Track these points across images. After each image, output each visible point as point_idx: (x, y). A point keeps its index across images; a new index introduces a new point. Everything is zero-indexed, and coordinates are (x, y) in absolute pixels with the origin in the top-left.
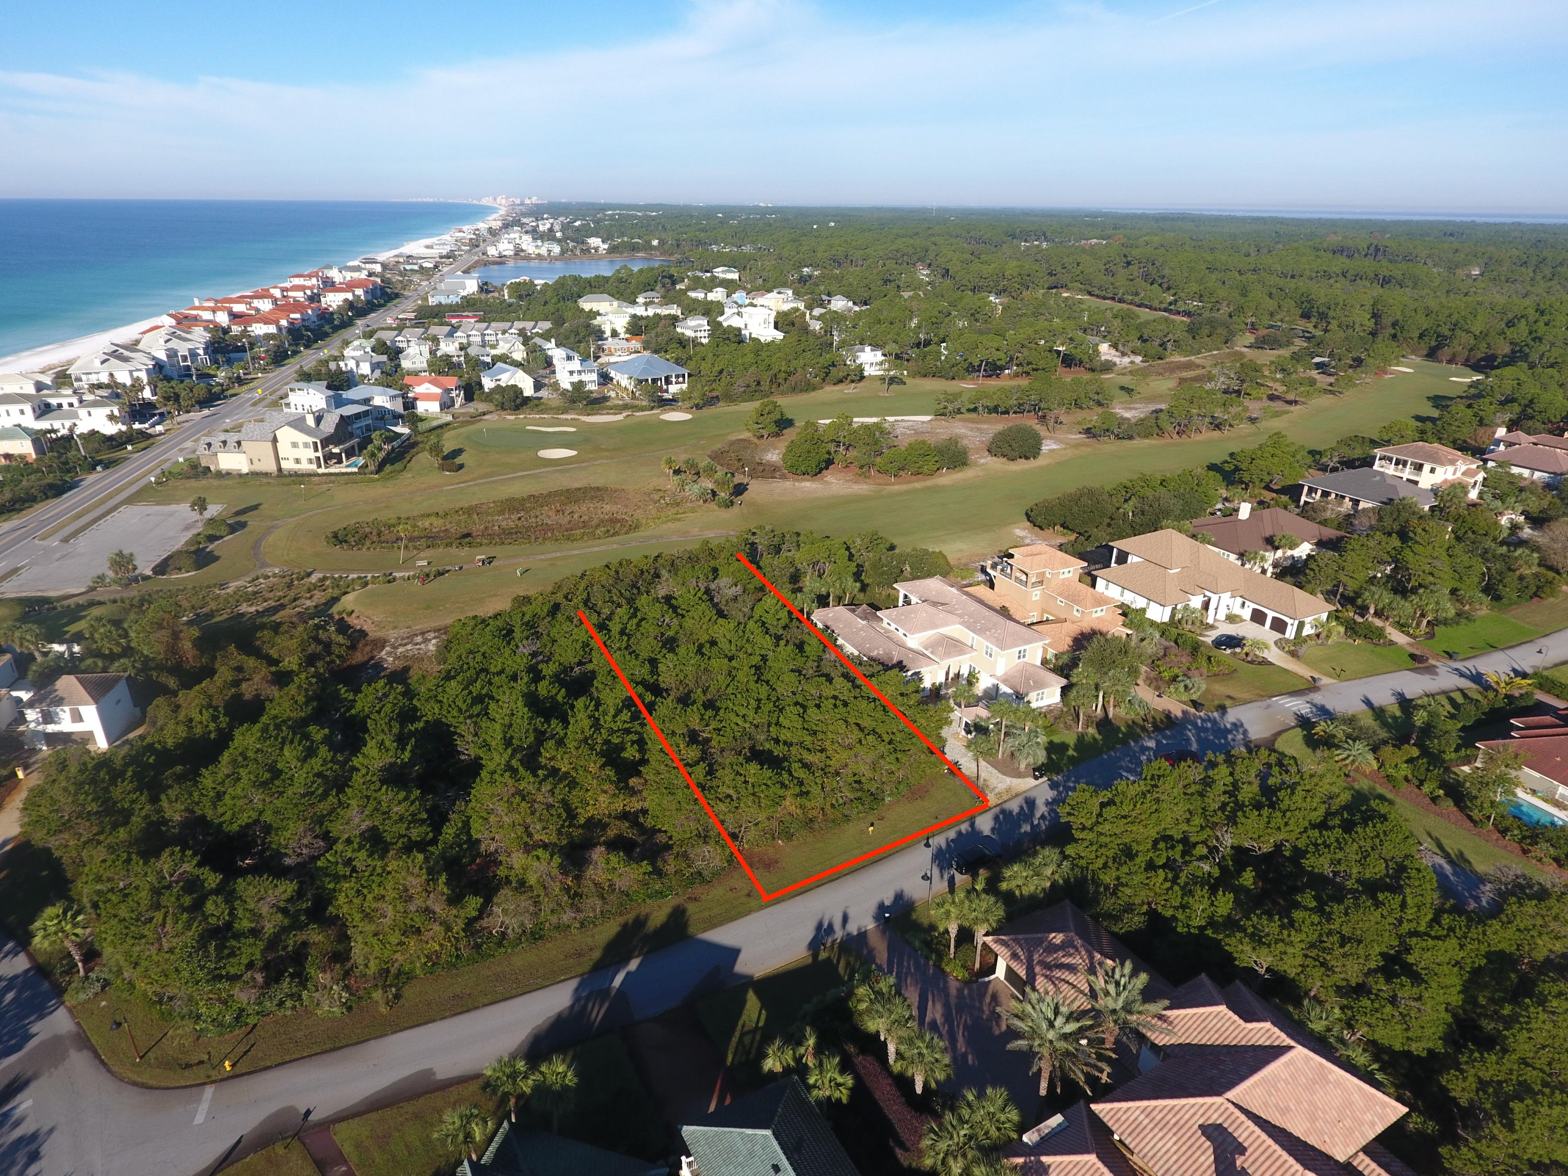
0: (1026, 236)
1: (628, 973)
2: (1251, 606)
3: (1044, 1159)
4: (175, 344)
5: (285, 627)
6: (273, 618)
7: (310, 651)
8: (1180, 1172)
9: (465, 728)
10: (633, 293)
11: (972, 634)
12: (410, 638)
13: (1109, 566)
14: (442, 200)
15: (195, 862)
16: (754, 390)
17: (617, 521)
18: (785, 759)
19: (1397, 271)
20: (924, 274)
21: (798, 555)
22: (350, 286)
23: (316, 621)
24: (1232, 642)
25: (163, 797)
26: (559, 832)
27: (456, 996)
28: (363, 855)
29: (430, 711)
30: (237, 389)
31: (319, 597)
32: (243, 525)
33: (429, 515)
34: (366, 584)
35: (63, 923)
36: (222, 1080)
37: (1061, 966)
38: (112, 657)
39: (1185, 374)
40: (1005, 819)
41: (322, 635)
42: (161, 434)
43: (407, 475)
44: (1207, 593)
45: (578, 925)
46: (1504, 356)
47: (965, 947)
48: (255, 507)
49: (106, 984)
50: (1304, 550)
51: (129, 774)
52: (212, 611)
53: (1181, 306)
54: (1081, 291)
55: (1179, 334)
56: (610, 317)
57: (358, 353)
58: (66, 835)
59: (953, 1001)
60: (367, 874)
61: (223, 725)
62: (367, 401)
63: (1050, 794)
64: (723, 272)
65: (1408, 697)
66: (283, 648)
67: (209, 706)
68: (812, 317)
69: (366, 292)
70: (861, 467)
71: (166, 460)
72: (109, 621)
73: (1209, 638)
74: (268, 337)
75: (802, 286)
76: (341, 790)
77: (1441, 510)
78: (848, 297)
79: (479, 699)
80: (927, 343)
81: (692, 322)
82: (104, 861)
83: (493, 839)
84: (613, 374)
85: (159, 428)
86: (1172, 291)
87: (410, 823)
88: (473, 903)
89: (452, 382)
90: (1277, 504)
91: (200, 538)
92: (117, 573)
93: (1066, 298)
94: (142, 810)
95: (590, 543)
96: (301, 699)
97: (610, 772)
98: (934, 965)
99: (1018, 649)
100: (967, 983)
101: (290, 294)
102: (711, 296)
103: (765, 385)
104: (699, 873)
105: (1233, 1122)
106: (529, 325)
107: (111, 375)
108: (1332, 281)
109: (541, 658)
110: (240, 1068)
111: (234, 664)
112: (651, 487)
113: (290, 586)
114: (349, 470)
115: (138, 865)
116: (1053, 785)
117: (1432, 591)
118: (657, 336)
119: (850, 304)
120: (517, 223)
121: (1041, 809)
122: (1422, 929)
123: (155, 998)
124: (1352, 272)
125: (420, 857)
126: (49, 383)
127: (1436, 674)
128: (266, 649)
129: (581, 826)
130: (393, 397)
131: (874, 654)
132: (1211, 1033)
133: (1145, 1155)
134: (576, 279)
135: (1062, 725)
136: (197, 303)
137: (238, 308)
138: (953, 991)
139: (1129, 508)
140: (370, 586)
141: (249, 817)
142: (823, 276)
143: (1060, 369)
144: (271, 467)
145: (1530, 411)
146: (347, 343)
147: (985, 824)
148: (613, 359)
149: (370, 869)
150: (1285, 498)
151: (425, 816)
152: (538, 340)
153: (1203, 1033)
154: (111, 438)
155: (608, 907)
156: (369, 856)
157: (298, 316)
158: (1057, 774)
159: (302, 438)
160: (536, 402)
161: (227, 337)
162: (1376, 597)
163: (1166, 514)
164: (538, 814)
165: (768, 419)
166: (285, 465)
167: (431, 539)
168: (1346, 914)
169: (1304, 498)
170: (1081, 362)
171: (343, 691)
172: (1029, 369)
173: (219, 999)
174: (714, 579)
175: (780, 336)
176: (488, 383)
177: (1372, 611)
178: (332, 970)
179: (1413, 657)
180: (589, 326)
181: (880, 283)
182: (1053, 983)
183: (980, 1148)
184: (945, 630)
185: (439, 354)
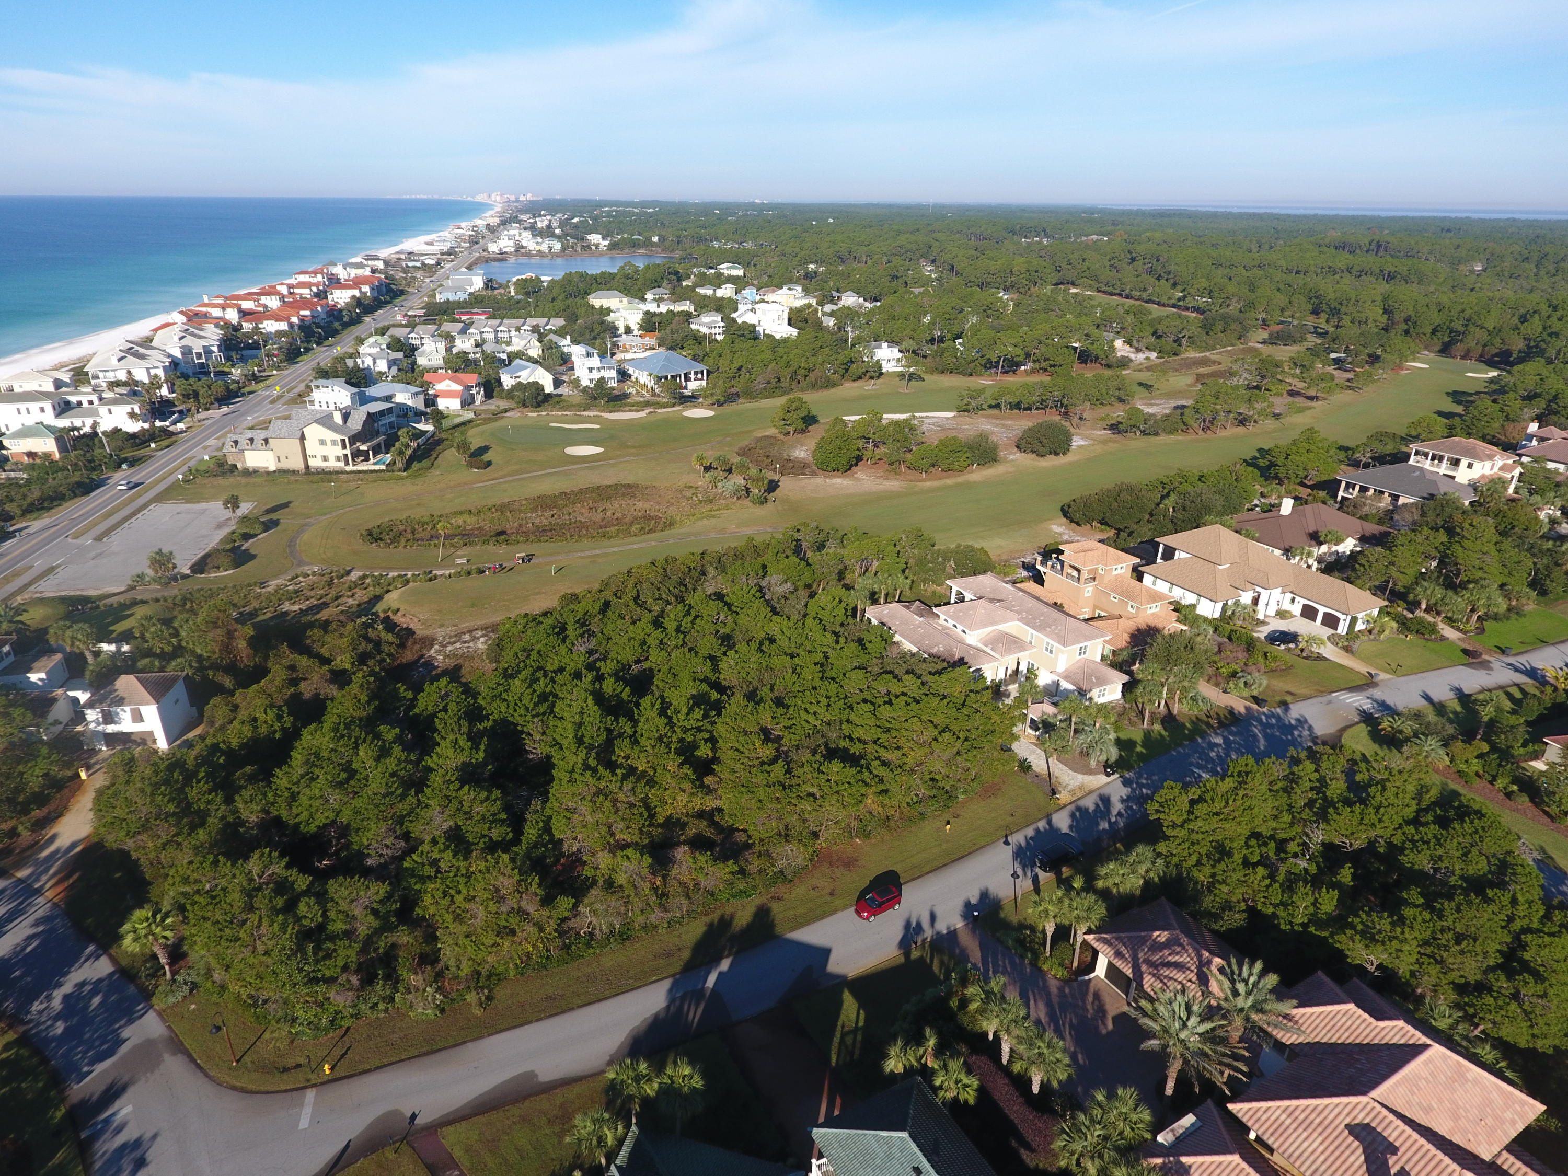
0: (1026, 231)
1: (720, 974)
2: (1301, 602)
3: (1185, 1160)
4: (189, 341)
5: (333, 626)
6: (318, 616)
7: (361, 649)
8: (1330, 1172)
9: (533, 727)
10: (639, 290)
11: (1031, 631)
12: (458, 636)
13: (1154, 562)
14: (436, 197)
15: (283, 864)
16: (774, 387)
17: (650, 518)
18: (861, 757)
19: (1402, 266)
20: (928, 270)
21: (845, 552)
22: (357, 283)
23: (364, 619)
24: (1287, 637)
25: (237, 798)
26: (641, 832)
27: (548, 998)
28: (448, 855)
29: (497, 710)
30: (253, 386)
31: (361, 595)
32: (276, 523)
33: (461, 513)
34: (407, 582)
35: (153, 926)
36: (322, 1084)
37: (1169, 965)
38: (166, 657)
39: (1201, 370)
40: (1080, 815)
41: (371, 634)
42: (182, 432)
43: (435, 472)
44: (1258, 589)
45: (666, 925)
46: (1520, 352)
47: (1062, 945)
48: (286, 505)
49: (194, 986)
50: (1348, 545)
51: (202, 774)
52: (256, 610)
53: (1190, 302)
54: (1090, 287)
55: (1194, 330)
56: (623, 313)
57: (375, 350)
58: (144, 837)
59: (1055, 1000)
60: (451, 874)
61: (288, 725)
62: (388, 398)
63: (1125, 792)
64: (728, 268)
65: (1466, 692)
66: (334, 647)
67: (271, 706)
68: (824, 314)
69: (372, 289)
70: (891, 464)
71: (191, 458)
72: (159, 620)
73: (1262, 633)
74: (279, 334)
75: (809, 281)
76: (420, 791)
77: (1481, 505)
78: (858, 293)
79: (543, 698)
80: (941, 340)
81: (706, 319)
82: (191, 863)
83: (575, 839)
84: (631, 371)
85: (180, 426)
86: (1179, 288)
87: (492, 822)
88: (564, 903)
89: (472, 379)
90: (1315, 500)
91: (235, 537)
92: (157, 572)
93: (1076, 294)
94: (218, 812)
95: (627, 540)
96: (364, 698)
97: (687, 770)
98: (1030, 964)
99: (1079, 646)
100: (1066, 982)
101: (297, 291)
102: (720, 293)
103: (785, 382)
104: (781, 872)
105: (1381, 1121)
106: (542, 321)
107: (129, 372)
108: (1337, 277)
109: (597, 656)
110: (340, 1072)
111: (287, 663)
112: (682, 484)
113: (330, 583)
114: (377, 467)
115: (226, 867)
116: (1126, 782)
117: (1482, 586)
118: (672, 332)
119: (861, 300)
120: (514, 219)
121: (1117, 806)
122: (1535, 925)
123: (249, 1001)
124: (1356, 268)
125: (506, 857)
126: (68, 380)
127: (1491, 669)
128: (316, 647)
129: (660, 825)
130: (415, 394)
131: (934, 650)
132: (1342, 1031)
133: (1291, 1155)
134: (583, 276)
135: (1126, 722)
136: (206, 300)
137: (247, 305)
138: (1054, 990)
139: (1169, 503)
140: (411, 584)
141: (327, 818)
142: (828, 273)
143: (1076, 365)
144: (299, 465)
145: (1554, 406)
146: (361, 341)
147: (1062, 821)
148: (628, 356)
149: (454, 870)
150: (1322, 494)
151: (505, 817)
152: (552, 337)
153: (1333, 1031)
154: (133, 436)
155: (694, 907)
156: (454, 856)
157: (307, 313)
158: (1129, 771)
159: (330, 435)
160: (557, 399)
161: (238, 334)
162: (1429, 592)
163: (1209, 510)
164: (621, 813)
165: (795, 416)
166: (312, 463)
167: (467, 537)
168: (1458, 910)
169: (1341, 494)
170: (1097, 358)
171: (402, 690)
172: (1047, 366)
173: (315, 1002)
174: (764, 576)
175: (794, 332)
176: (507, 381)
177: (1424, 606)
178: (423, 972)
179: (1465, 652)
180: (603, 322)
181: (889, 278)
182: (1162, 981)
183: (1117, 1149)
184: (1004, 627)
185: (455, 351)
